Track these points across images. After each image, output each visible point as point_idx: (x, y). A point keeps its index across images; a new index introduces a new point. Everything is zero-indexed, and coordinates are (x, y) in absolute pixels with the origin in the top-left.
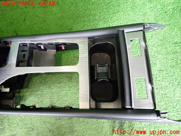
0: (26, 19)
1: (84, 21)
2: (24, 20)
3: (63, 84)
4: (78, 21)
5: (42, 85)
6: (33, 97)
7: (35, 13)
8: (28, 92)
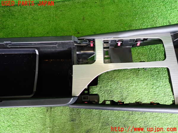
0: (85, 18)
1: (143, 18)
2: (84, 19)
3: (130, 80)
4: (137, 19)
5: (110, 81)
6: (103, 93)
7: (93, 12)
8: (97, 88)
